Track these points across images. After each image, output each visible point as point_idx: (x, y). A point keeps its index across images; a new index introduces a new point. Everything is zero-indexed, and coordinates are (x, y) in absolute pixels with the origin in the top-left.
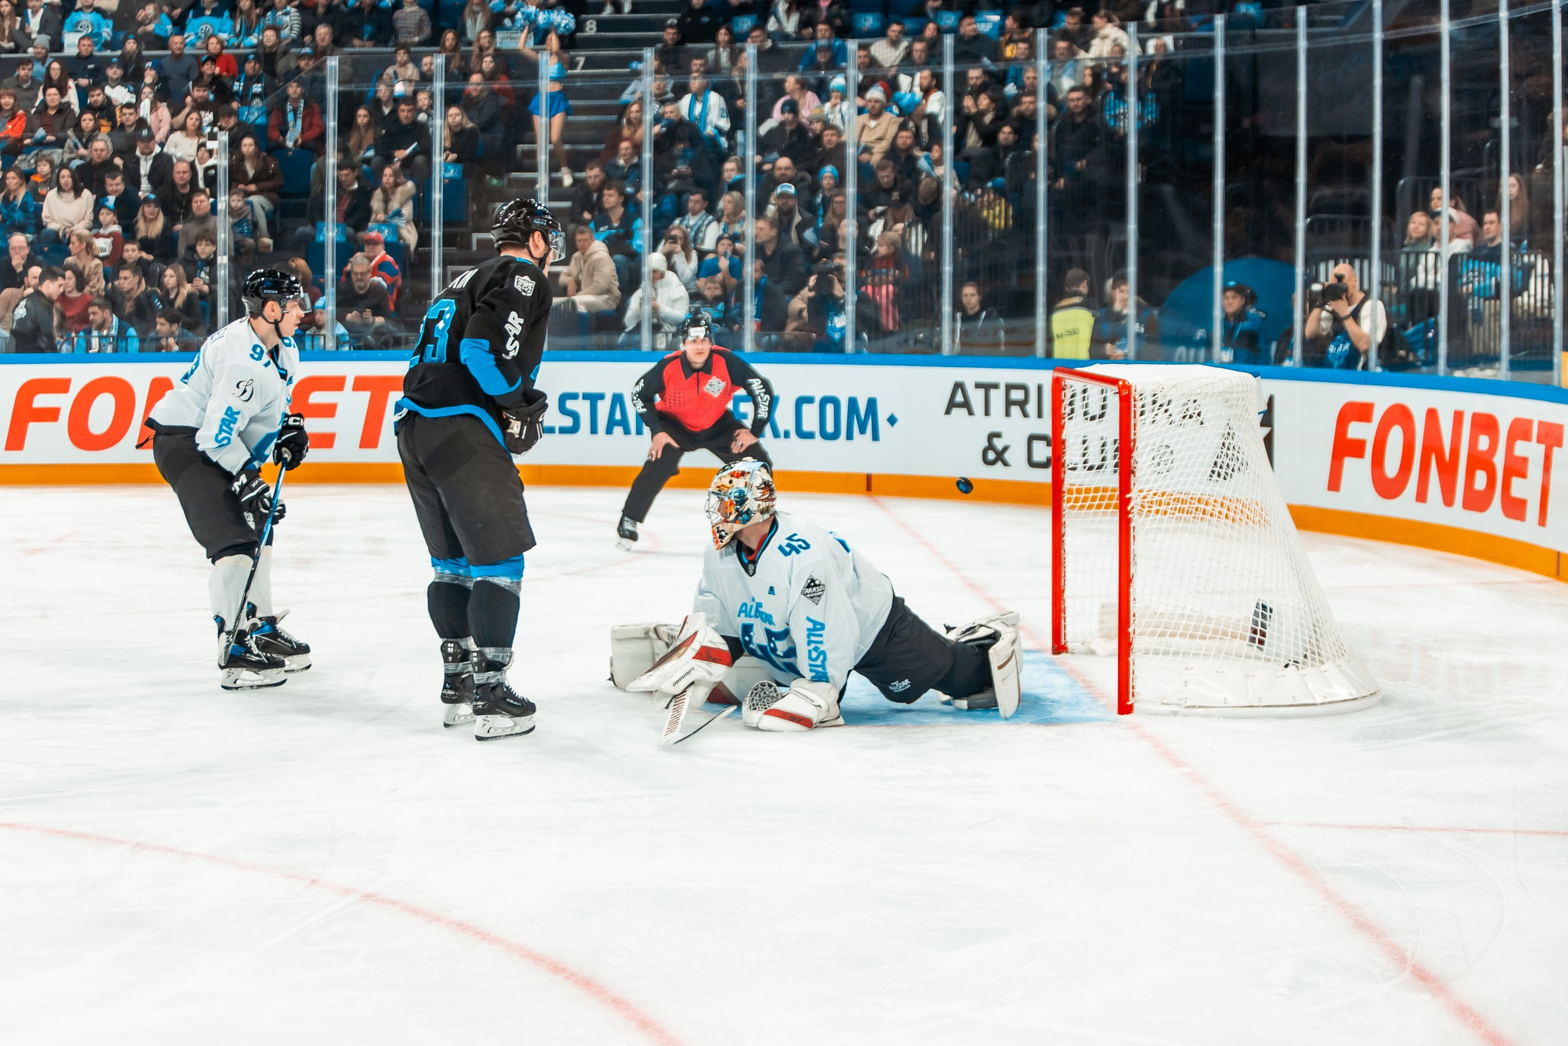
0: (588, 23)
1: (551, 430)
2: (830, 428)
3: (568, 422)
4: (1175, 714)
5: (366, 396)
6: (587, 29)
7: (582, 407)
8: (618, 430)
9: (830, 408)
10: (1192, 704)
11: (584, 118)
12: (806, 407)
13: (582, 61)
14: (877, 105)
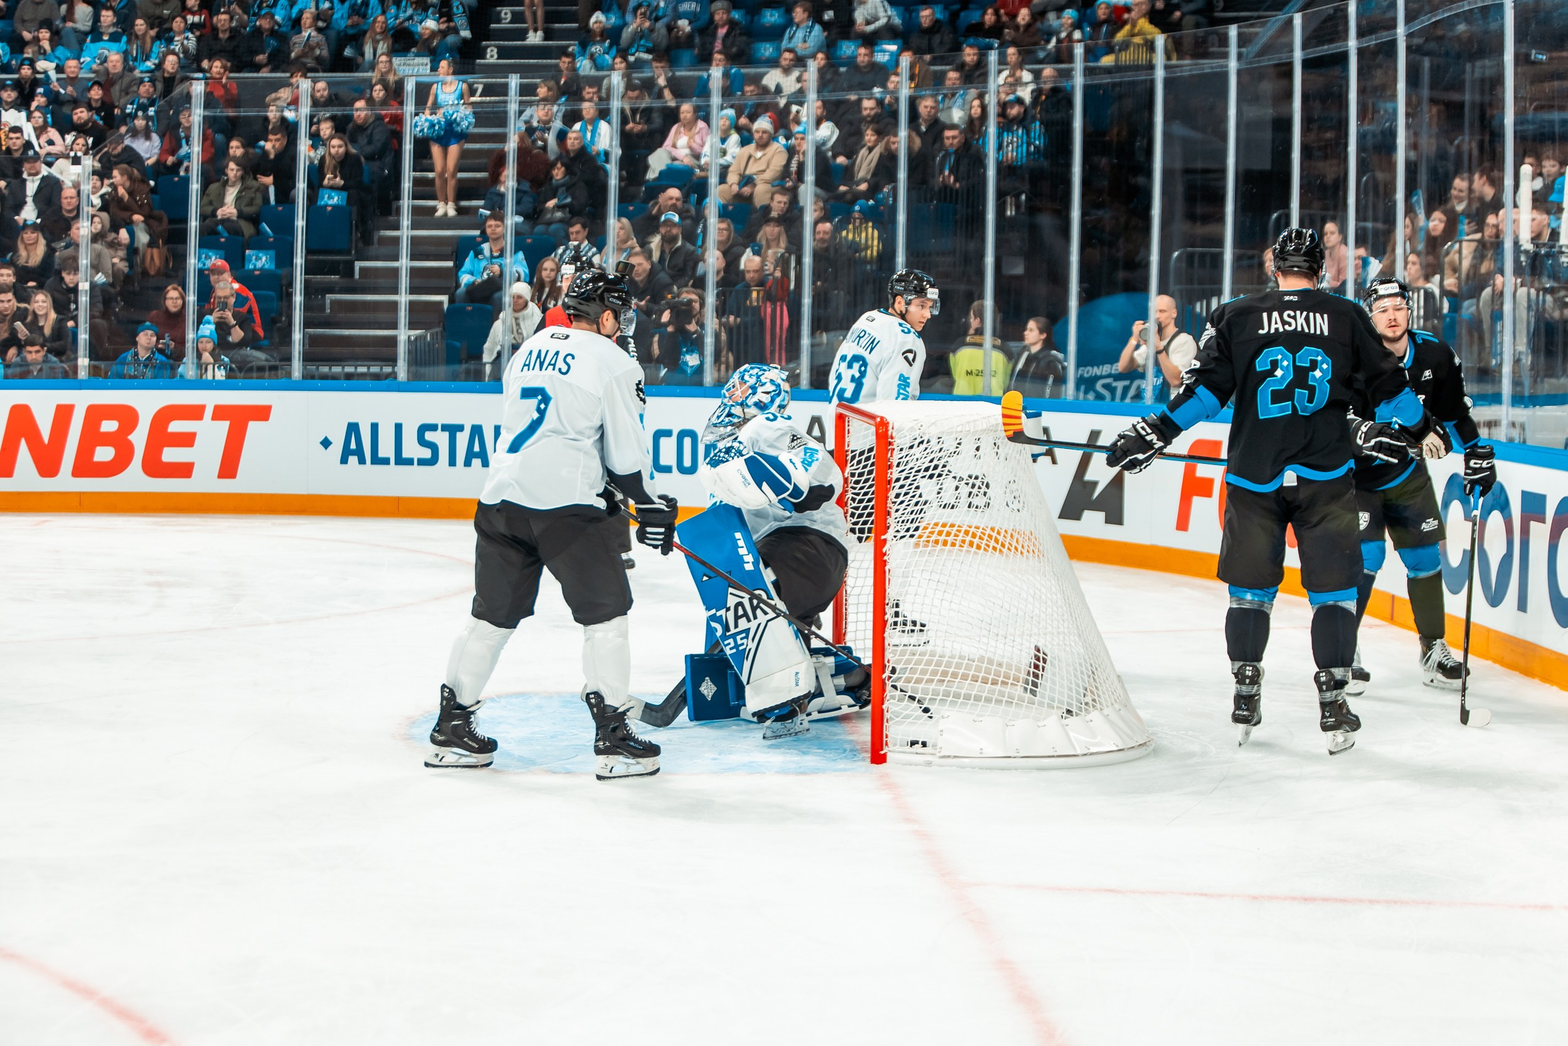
0: (489, 50)
1: (409, 462)
2: (687, 463)
3: (427, 453)
4: (929, 764)
5: (225, 425)
6: (488, 56)
7: (441, 439)
8: (476, 462)
9: (687, 441)
10: (947, 754)
11: (477, 146)
12: (663, 441)
13: (480, 88)
14: (765, 136)
